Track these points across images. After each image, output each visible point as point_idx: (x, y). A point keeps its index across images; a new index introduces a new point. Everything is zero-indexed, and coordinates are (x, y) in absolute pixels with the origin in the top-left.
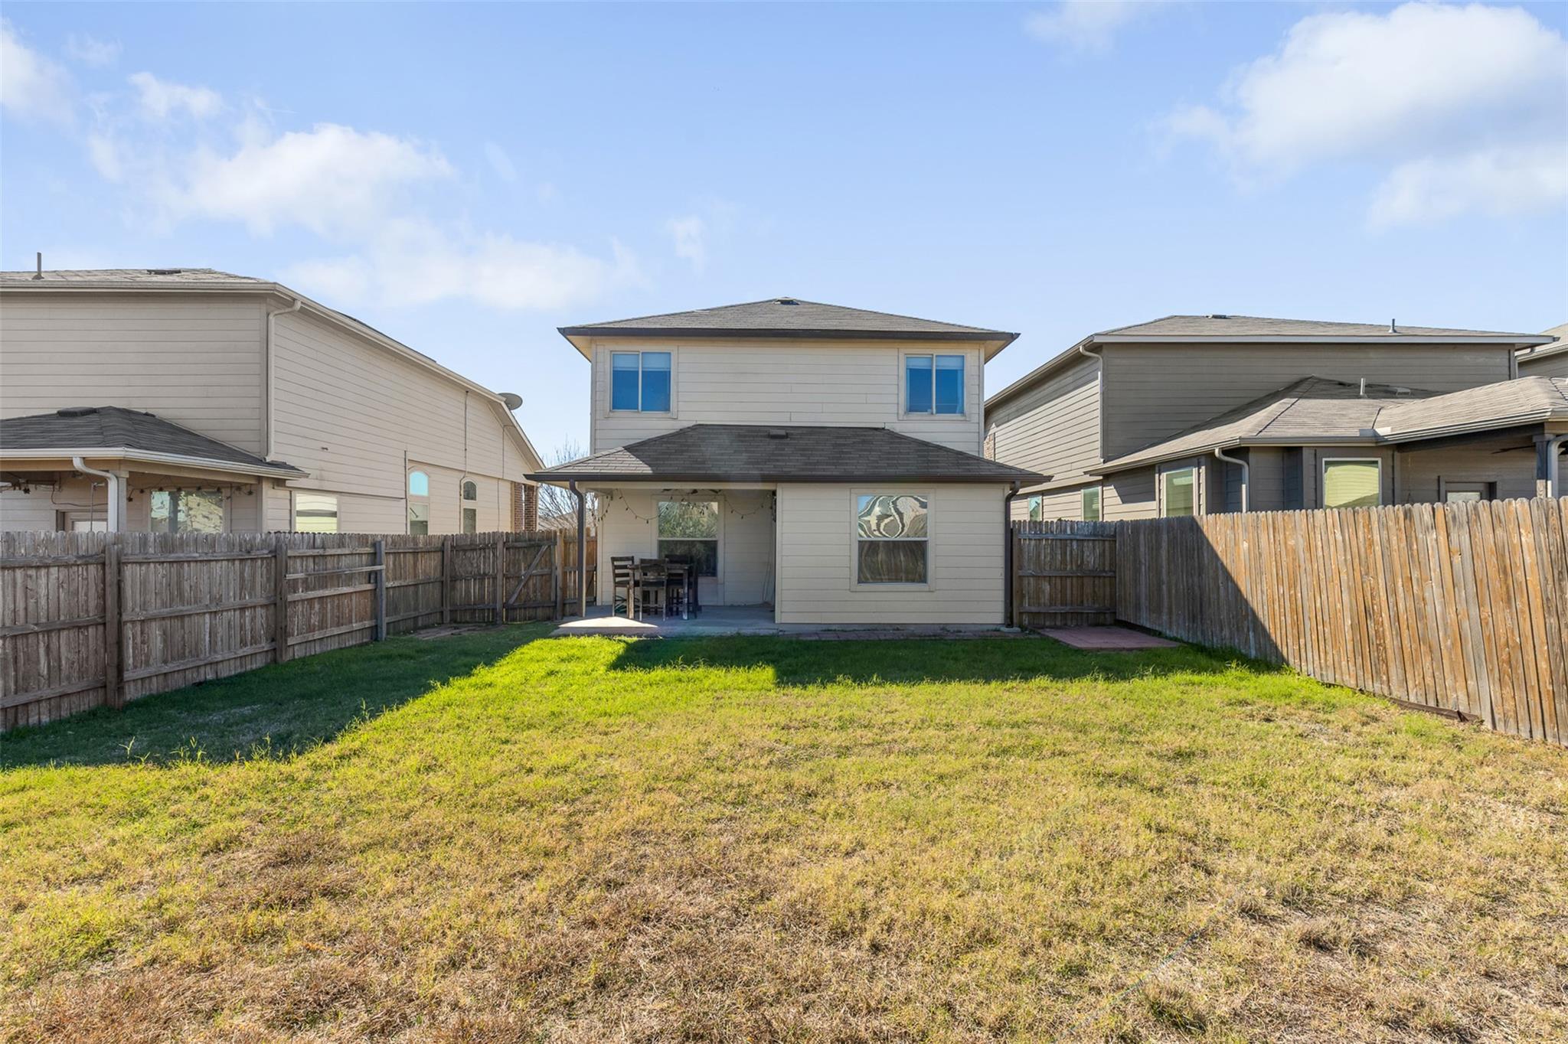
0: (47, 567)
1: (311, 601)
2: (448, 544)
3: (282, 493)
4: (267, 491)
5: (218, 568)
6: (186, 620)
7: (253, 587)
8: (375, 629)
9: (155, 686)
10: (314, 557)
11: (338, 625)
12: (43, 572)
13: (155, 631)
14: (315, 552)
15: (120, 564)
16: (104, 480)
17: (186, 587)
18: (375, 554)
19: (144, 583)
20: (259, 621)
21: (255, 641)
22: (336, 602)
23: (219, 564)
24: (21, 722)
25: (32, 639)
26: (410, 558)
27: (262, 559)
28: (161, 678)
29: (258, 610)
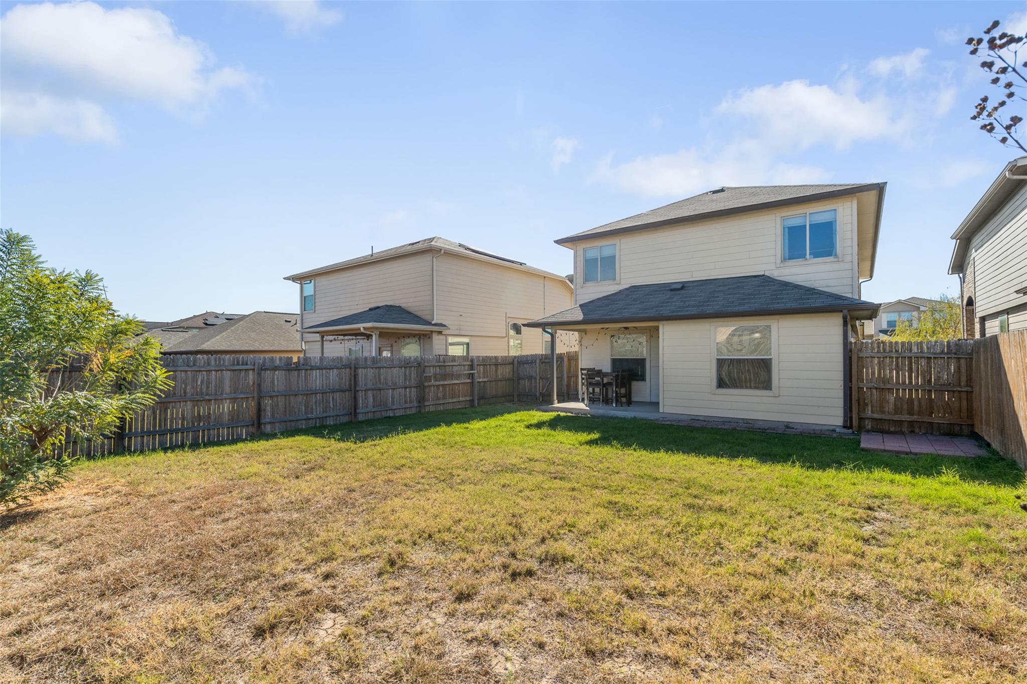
0: (333, 369)
1: (438, 386)
2: (516, 360)
3: (441, 337)
4: (435, 337)
5: (395, 370)
6: (382, 391)
7: (410, 379)
8: (472, 401)
9: (370, 416)
10: (439, 366)
11: (452, 398)
12: (331, 370)
13: (370, 394)
14: (440, 364)
15: (356, 368)
16: (372, 335)
17: (382, 377)
18: (472, 365)
19: (366, 376)
20: (413, 393)
21: (411, 402)
22: (451, 387)
23: (395, 369)
24: (324, 423)
25: (328, 394)
26: (493, 368)
27: (414, 367)
28: (372, 413)
29: (413, 389)
